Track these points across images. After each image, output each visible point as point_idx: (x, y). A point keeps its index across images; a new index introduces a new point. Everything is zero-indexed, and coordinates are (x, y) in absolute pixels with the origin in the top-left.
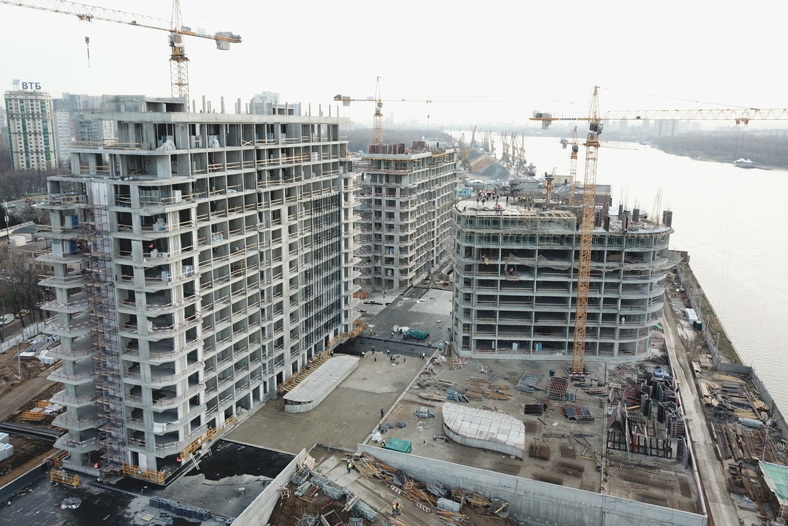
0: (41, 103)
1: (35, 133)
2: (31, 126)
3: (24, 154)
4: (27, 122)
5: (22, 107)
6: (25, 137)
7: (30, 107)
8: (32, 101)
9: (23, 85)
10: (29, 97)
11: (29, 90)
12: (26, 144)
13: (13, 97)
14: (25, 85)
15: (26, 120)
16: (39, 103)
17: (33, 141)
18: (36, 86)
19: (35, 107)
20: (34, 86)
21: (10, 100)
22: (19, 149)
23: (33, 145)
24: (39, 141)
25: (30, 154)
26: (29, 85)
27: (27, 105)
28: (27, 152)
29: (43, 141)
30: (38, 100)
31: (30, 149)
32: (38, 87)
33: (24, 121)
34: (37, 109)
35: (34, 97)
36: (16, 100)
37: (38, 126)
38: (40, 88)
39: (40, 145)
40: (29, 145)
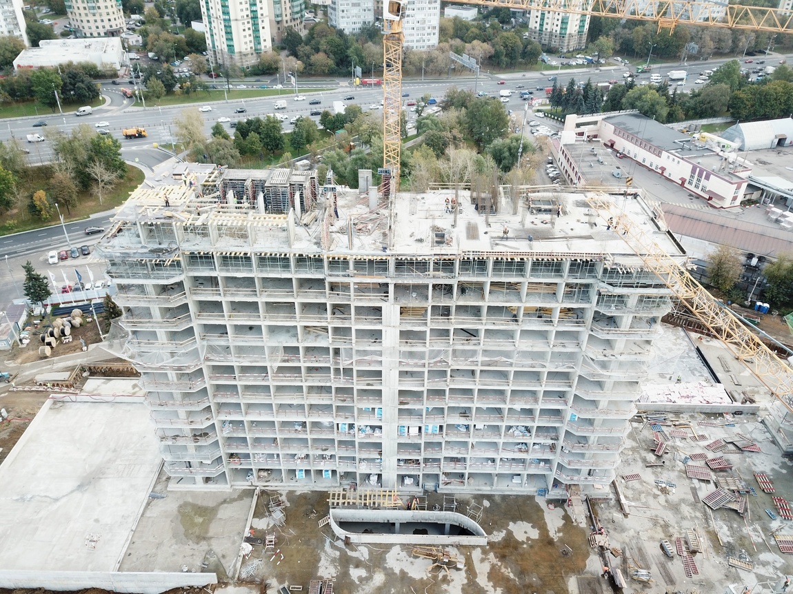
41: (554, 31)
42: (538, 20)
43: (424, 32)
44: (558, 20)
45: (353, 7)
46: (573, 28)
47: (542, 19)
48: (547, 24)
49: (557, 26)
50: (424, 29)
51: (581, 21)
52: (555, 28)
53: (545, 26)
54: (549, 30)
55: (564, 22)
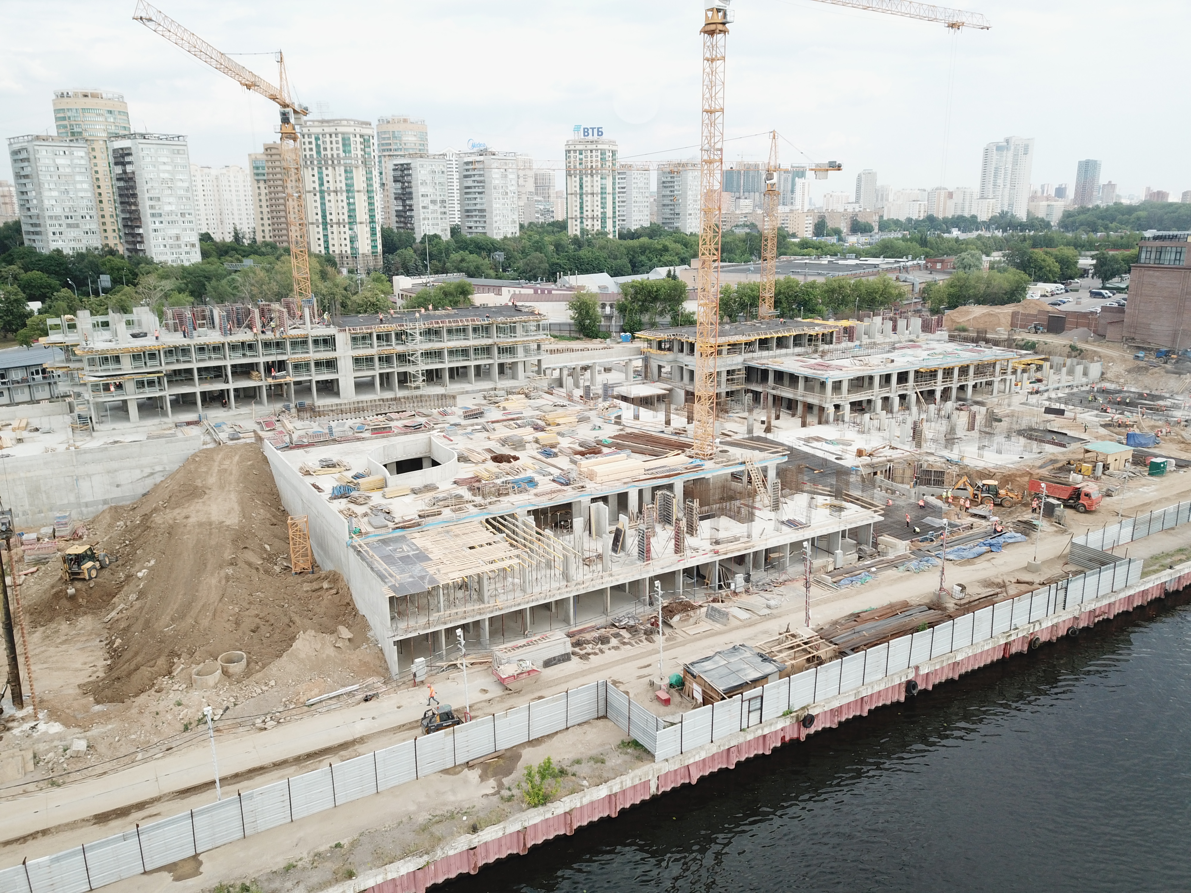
0: (601, 154)
1: (593, 194)
2: (589, 184)
3: (579, 220)
4: (585, 179)
5: (581, 159)
6: (581, 198)
7: (589, 159)
8: (591, 151)
9: (584, 132)
10: (590, 147)
11: (590, 138)
12: (581, 208)
13: (572, 147)
14: (586, 132)
15: (584, 177)
16: (599, 154)
17: (589, 204)
18: (598, 131)
19: (594, 159)
20: (596, 131)
21: (569, 151)
22: (575, 214)
23: (589, 209)
24: (596, 203)
25: (584, 220)
26: (590, 131)
27: (586, 157)
28: (582, 218)
29: (599, 203)
30: (597, 150)
31: (585, 213)
32: (600, 133)
33: (581, 179)
34: (597, 161)
35: (594, 147)
36: (575, 151)
37: (595, 184)
38: (602, 134)
39: (595, 208)
40: (585, 209)
41: (344, 252)
42: (322, 242)
43: (180, 250)
44: (345, 239)
45: (69, 229)
46: (364, 246)
47: (326, 242)
48: (334, 245)
49: (346, 245)
50: (179, 246)
51: (372, 241)
52: (344, 249)
53: (331, 249)
54: (337, 252)
55: (353, 240)
